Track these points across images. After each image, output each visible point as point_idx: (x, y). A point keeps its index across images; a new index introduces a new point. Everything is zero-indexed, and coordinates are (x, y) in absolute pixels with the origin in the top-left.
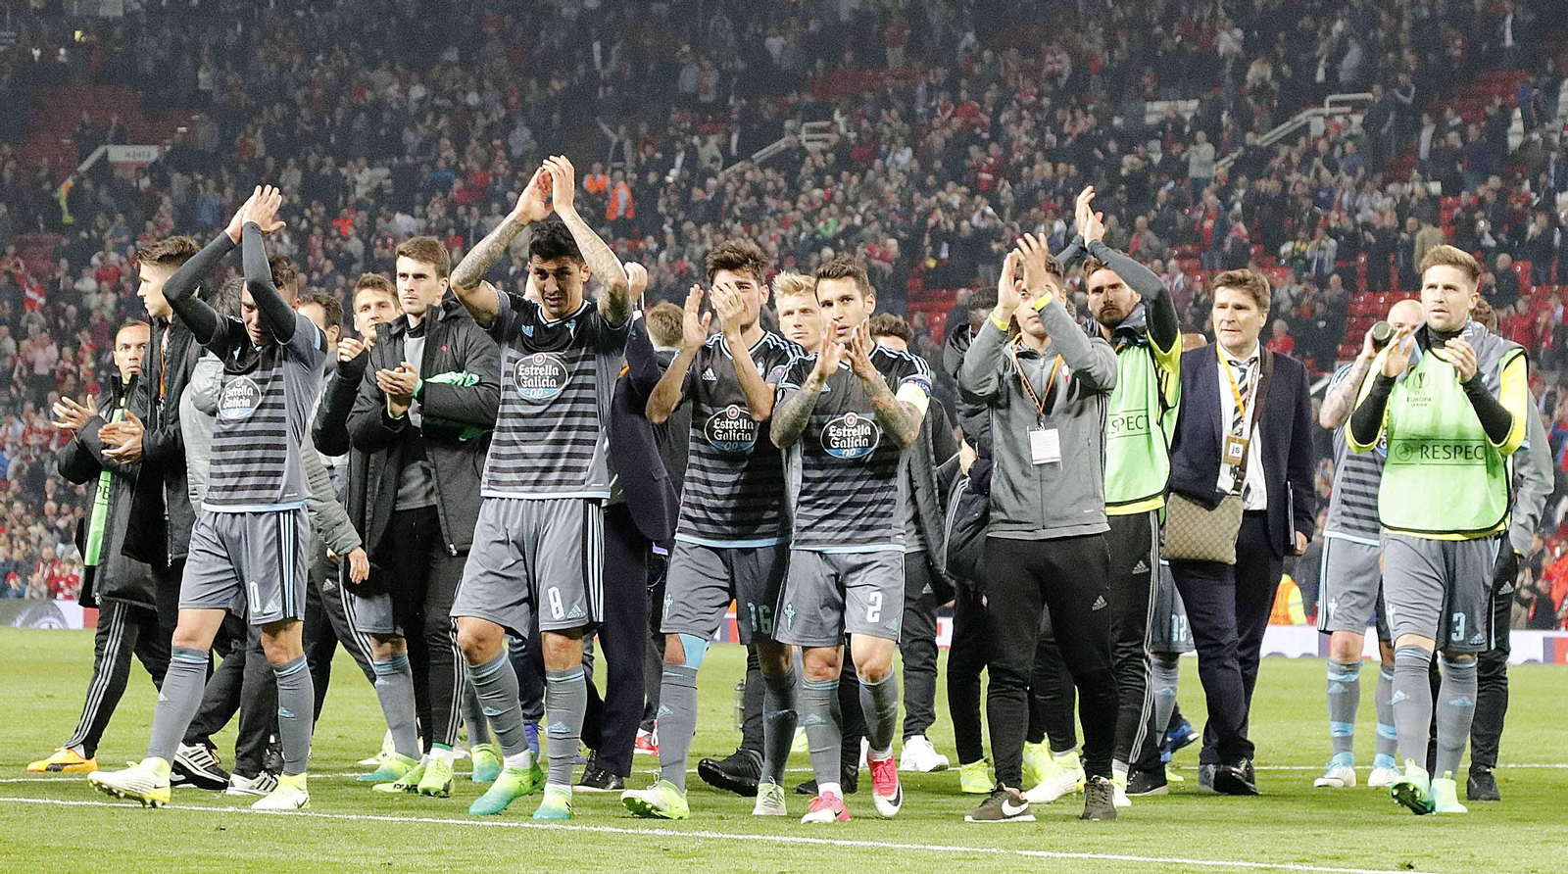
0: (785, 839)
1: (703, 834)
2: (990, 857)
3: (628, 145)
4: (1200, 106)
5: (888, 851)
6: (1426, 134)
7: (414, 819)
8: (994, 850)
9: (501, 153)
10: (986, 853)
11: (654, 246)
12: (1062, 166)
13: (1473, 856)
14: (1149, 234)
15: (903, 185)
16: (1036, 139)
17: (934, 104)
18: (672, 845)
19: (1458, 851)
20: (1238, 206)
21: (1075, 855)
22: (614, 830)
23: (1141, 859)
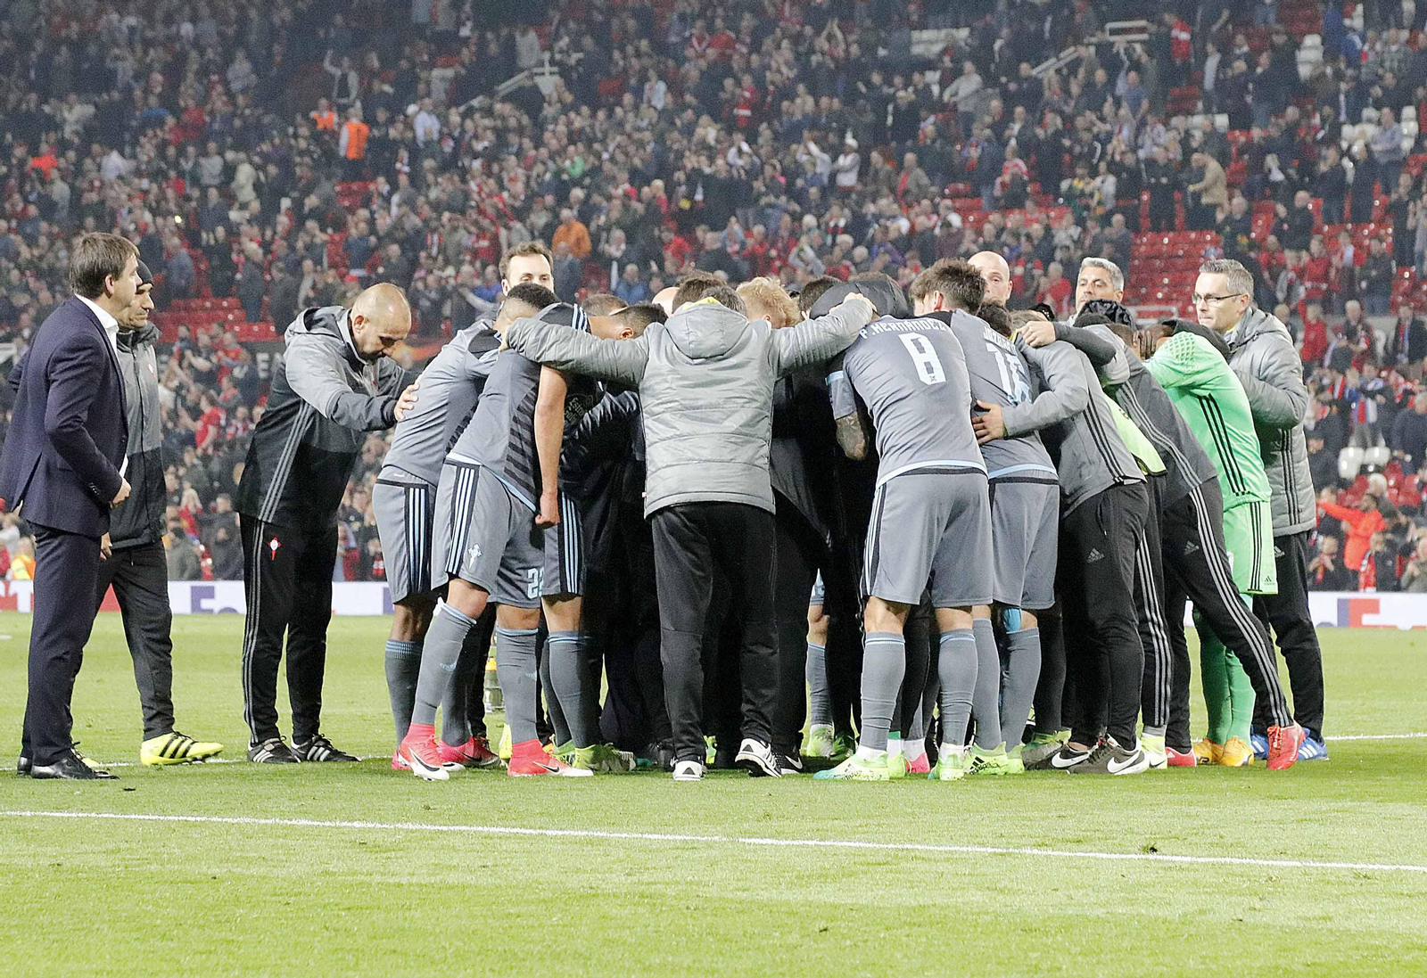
0: (493, 829)
1: (405, 826)
2: (709, 846)
3: (353, 79)
4: (971, 34)
5: (602, 840)
6: (1212, 63)
7: (93, 815)
8: (716, 838)
9: (219, 88)
10: (706, 842)
11: (385, 188)
12: (824, 101)
13: (1221, 837)
14: (919, 172)
15: (654, 120)
16: (795, 71)
17: (687, 34)
18: (369, 838)
19: (1207, 831)
20: (1013, 142)
21: (801, 842)
22: (310, 823)
23: (871, 845)
